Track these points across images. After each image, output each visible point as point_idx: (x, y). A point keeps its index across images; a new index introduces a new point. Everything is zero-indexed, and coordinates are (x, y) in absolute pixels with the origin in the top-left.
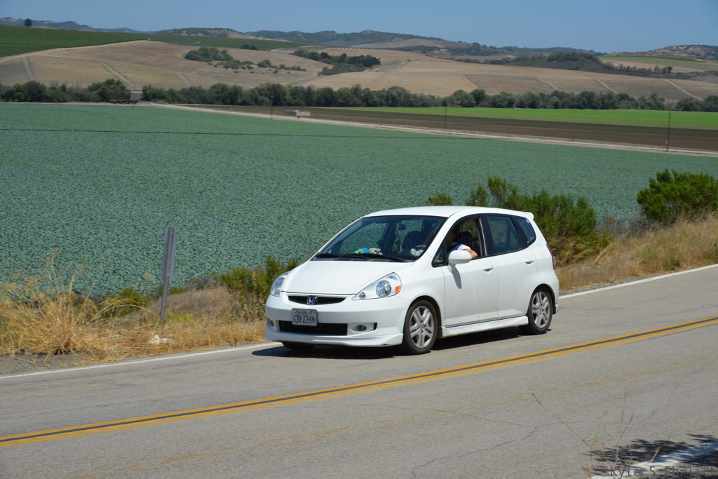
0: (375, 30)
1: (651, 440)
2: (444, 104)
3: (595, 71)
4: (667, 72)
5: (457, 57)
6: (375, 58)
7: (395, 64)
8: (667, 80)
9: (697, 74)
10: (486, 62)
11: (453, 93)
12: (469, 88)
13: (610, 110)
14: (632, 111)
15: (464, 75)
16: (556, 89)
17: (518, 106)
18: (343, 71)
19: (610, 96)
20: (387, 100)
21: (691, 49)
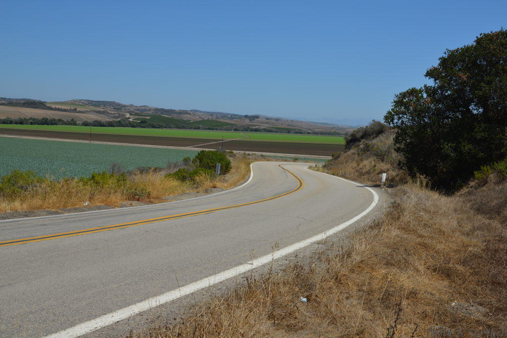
8: (76, 114)
9: (87, 111)
13: (55, 126)
14: (64, 126)
16: (31, 116)
17: (15, 124)
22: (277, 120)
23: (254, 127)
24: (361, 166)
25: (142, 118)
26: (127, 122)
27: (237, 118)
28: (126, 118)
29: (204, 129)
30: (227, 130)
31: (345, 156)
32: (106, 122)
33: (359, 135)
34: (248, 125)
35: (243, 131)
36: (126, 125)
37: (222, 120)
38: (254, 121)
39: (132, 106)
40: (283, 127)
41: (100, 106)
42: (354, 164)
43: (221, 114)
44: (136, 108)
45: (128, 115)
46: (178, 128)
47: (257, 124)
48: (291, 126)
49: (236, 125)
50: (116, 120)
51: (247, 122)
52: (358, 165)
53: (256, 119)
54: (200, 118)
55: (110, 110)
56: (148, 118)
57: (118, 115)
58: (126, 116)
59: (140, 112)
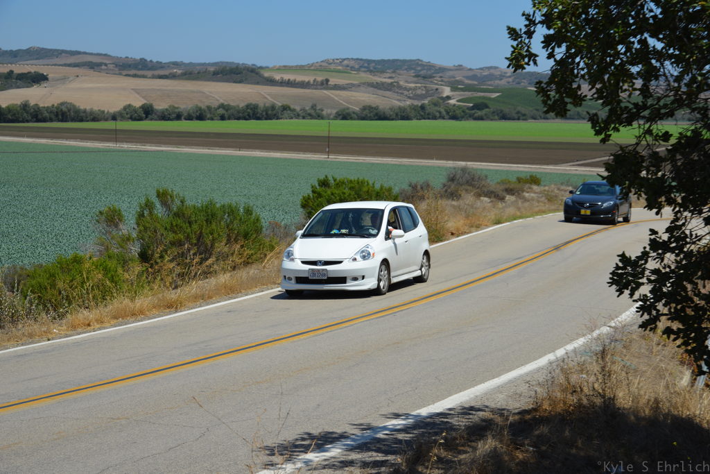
0: (41, 47)
1: (315, 432)
2: (114, 118)
3: (258, 83)
4: (325, 84)
5: (125, 72)
6: (43, 74)
7: (64, 79)
8: (325, 92)
9: (353, 85)
10: (154, 77)
11: (122, 107)
12: (138, 103)
13: (274, 121)
14: (294, 121)
15: (132, 89)
16: (222, 101)
17: (186, 119)
18: (11, 87)
19: (273, 107)
20: (57, 115)
21: (346, 62)
25: (484, 98)
26: (442, 108)
28: (442, 98)
32: (391, 109)
36: (438, 114)
39: (460, 68)
41: (383, 72)
44: (470, 74)
45: (447, 91)
50: (416, 103)
55: (405, 80)
56: (494, 95)
57: (424, 92)
58: (442, 92)
59: (476, 83)
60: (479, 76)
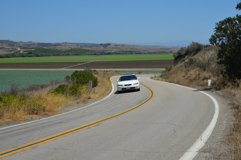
22: (123, 45)
23: (107, 52)
24: (189, 74)
25: (30, 51)
26: (18, 54)
27: (95, 46)
28: (18, 51)
29: (73, 55)
30: (89, 55)
31: (176, 68)
32: (4, 55)
33: (183, 53)
34: (103, 50)
35: (99, 55)
36: (18, 56)
37: (84, 48)
38: (107, 47)
39: (21, 42)
40: (127, 50)
42: (184, 74)
43: (84, 44)
44: (25, 44)
45: (19, 49)
46: (55, 55)
47: (109, 49)
48: (133, 49)
49: (94, 51)
50: (10, 53)
51: (102, 48)
52: (186, 74)
53: (108, 46)
54: (69, 47)
55: (6, 46)
56: (33, 50)
57: (12, 49)
58: (17, 49)
59: (27, 46)
60: (27, 44)
